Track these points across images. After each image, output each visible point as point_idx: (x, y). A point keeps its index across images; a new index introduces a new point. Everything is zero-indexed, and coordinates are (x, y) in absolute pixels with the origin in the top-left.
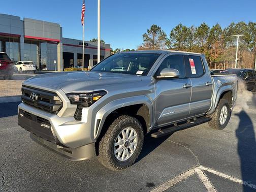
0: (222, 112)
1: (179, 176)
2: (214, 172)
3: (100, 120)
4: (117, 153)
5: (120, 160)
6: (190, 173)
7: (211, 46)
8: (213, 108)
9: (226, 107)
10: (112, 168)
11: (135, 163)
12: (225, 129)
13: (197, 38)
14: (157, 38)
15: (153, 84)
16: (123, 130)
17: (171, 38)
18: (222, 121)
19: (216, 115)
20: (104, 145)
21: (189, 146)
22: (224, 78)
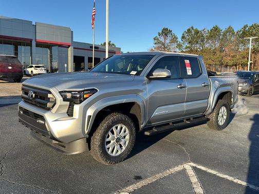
0: (221, 113)
1: (168, 171)
2: (203, 168)
3: (91, 116)
4: (109, 148)
5: (111, 154)
6: (179, 168)
7: (223, 49)
8: (210, 109)
9: (225, 108)
10: (104, 162)
11: (127, 158)
12: (225, 130)
13: (209, 41)
14: (168, 41)
15: (145, 84)
16: (115, 127)
17: (182, 41)
18: (221, 121)
19: (214, 115)
20: (95, 140)
21: (183, 144)
22: (223, 79)
